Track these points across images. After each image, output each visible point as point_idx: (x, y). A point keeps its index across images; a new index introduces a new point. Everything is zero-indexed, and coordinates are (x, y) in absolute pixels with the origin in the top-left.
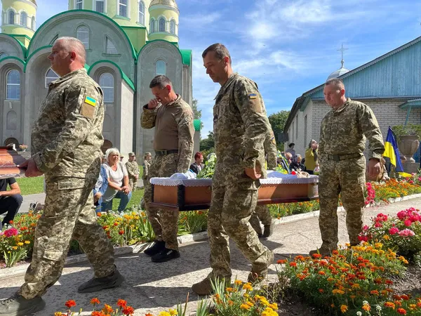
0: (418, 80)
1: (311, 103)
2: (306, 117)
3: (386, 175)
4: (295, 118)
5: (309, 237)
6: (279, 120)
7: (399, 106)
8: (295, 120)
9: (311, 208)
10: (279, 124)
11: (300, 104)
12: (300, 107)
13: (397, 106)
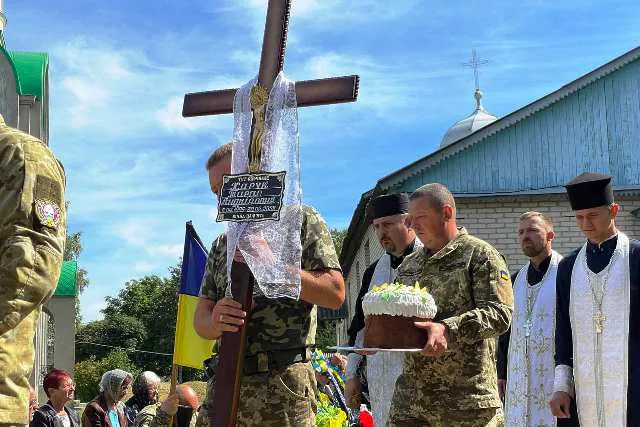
7: (634, 212)
13: (628, 213)
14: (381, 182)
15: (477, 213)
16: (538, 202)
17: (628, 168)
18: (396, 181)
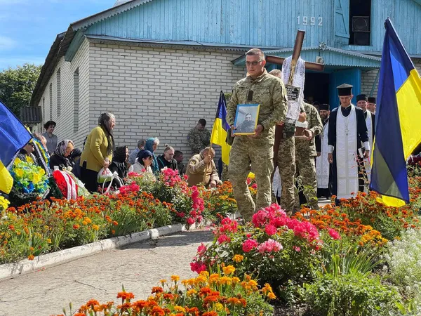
0: (260, 20)
1: (87, 43)
2: (77, 72)
3: (216, 177)
4: (55, 75)
5: (97, 285)
6: (21, 83)
7: (233, 62)
8: (54, 80)
9: (95, 235)
10: (20, 89)
11: (63, 48)
12: (64, 53)
13: (229, 62)
14: (71, 25)
15: (136, 53)
16: (176, 50)
17: (231, 33)
18: (83, 26)
